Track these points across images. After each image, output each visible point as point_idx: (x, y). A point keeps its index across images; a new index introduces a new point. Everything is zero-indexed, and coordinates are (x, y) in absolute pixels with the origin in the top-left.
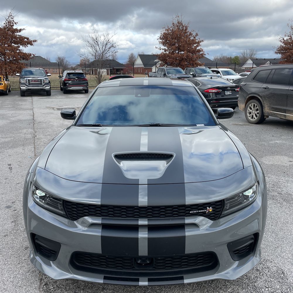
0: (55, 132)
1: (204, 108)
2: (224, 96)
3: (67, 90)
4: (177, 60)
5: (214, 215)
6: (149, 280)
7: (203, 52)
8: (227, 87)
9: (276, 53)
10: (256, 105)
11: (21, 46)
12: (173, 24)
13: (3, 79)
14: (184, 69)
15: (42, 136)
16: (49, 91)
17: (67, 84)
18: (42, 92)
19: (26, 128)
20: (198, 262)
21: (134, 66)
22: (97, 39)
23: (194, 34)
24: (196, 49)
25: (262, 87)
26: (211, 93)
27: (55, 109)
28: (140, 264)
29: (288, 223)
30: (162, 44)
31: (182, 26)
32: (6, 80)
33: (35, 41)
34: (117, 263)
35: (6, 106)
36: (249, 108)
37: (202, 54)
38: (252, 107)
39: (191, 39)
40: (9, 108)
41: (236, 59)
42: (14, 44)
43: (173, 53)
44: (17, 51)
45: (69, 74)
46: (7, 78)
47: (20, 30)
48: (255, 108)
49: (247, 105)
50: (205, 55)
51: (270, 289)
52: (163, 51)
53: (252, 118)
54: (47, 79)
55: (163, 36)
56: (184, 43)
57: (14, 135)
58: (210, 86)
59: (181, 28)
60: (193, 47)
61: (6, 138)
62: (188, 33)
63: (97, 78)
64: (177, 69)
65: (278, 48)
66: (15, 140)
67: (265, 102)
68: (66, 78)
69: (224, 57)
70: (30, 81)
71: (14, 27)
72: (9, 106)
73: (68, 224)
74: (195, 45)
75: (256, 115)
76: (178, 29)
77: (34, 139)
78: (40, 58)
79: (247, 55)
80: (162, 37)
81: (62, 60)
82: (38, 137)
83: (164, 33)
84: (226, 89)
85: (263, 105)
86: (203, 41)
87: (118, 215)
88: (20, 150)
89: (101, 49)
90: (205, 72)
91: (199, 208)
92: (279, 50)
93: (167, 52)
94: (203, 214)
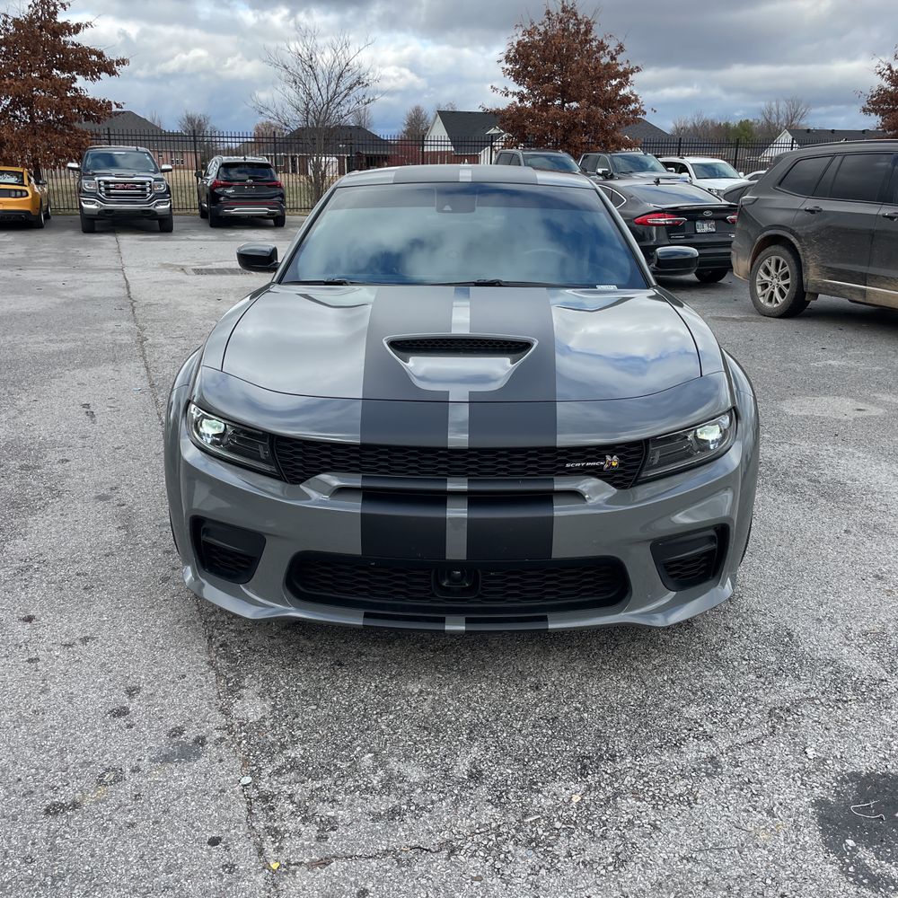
0: (198, 330)
1: (627, 260)
2: (692, 237)
3: (221, 215)
4: (557, 127)
5: (621, 475)
6: (468, 621)
7: (637, 105)
8: (701, 211)
9: (864, 110)
10: (782, 260)
11: (80, 78)
12: (548, 13)
13: (30, 180)
14: (576, 158)
15: (162, 340)
16: (167, 219)
17: (222, 199)
18: (146, 222)
19: (111, 319)
20: (583, 587)
21: (423, 146)
22: (314, 60)
23: (612, 47)
24: (617, 94)
25: (803, 208)
26: (654, 228)
27: (188, 269)
28: (447, 590)
29: (821, 540)
30: (512, 79)
31: (577, 19)
32: (37, 183)
33: (122, 62)
34: (397, 585)
35: (43, 260)
36: (761, 272)
37: (635, 112)
38: (772, 269)
39: (602, 61)
40: (53, 265)
41: (745, 130)
42: (58, 72)
43: (544, 106)
44: (69, 95)
45: (226, 166)
46: (38, 177)
47: (78, 28)
48: (780, 271)
49: (757, 261)
50: (645, 113)
51: (752, 662)
52: (516, 99)
53: (770, 300)
54: (162, 180)
55: (517, 50)
56: (579, 76)
57: (82, 336)
58: (652, 205)
59: (571, 26)
60: (609, 88)
61: (62, 341)
62: (594, 44)
63: (311, 181)
64: (557, 157)
65: (872, 97)
66: (88, 347)
67: (808, 254)
68: (217, 178)
69: (705, 124)
70: (111, 186)
71: (61, 18)
72: (53, 260)
73: (283, 492)
74: (614, 83)
75: (781, 291)
76: (564, 30)
77: (142, 347)
78: (131, 116)
79: (778, 119)
80: (512, 55)
81: (200, 125)
82: (150, 341)
83: (519, 43)
84: (700, 216)
85: (803, 261)
86: (638, 69)
87: (400, 468)
88: (107, 371)
89: (324, 92)
90: (641, 166)
91: (589, 456)
92: (873, 103)
93: (528, 104)
94: (598, 470)
